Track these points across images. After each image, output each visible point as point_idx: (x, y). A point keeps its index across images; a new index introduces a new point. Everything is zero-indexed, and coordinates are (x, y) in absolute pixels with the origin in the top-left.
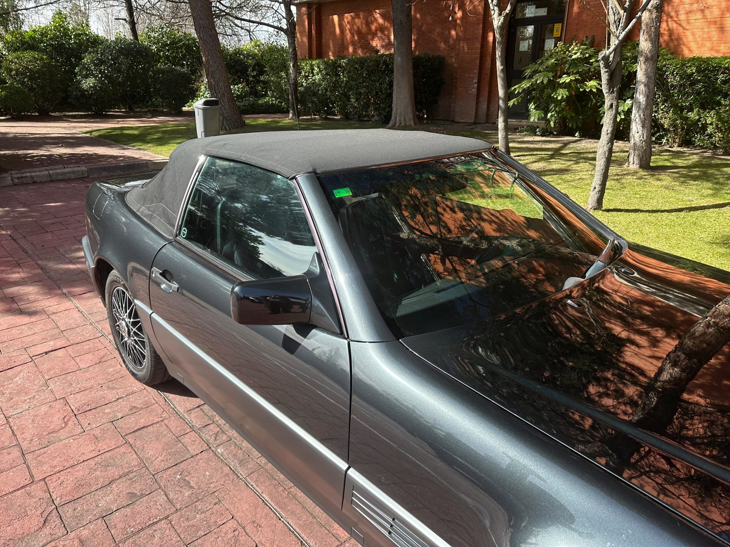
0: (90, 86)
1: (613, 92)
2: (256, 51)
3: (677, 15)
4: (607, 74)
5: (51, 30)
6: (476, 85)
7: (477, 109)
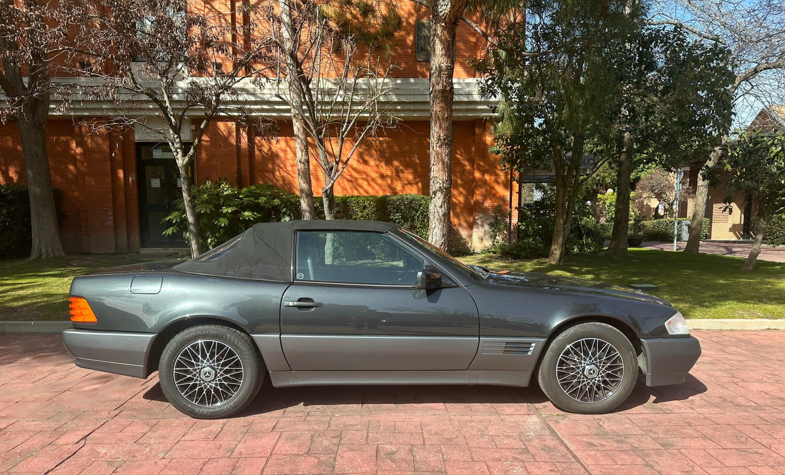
1: (331, 213)
3: (285, 167)
6: (112, 218)
7: (116, 240)
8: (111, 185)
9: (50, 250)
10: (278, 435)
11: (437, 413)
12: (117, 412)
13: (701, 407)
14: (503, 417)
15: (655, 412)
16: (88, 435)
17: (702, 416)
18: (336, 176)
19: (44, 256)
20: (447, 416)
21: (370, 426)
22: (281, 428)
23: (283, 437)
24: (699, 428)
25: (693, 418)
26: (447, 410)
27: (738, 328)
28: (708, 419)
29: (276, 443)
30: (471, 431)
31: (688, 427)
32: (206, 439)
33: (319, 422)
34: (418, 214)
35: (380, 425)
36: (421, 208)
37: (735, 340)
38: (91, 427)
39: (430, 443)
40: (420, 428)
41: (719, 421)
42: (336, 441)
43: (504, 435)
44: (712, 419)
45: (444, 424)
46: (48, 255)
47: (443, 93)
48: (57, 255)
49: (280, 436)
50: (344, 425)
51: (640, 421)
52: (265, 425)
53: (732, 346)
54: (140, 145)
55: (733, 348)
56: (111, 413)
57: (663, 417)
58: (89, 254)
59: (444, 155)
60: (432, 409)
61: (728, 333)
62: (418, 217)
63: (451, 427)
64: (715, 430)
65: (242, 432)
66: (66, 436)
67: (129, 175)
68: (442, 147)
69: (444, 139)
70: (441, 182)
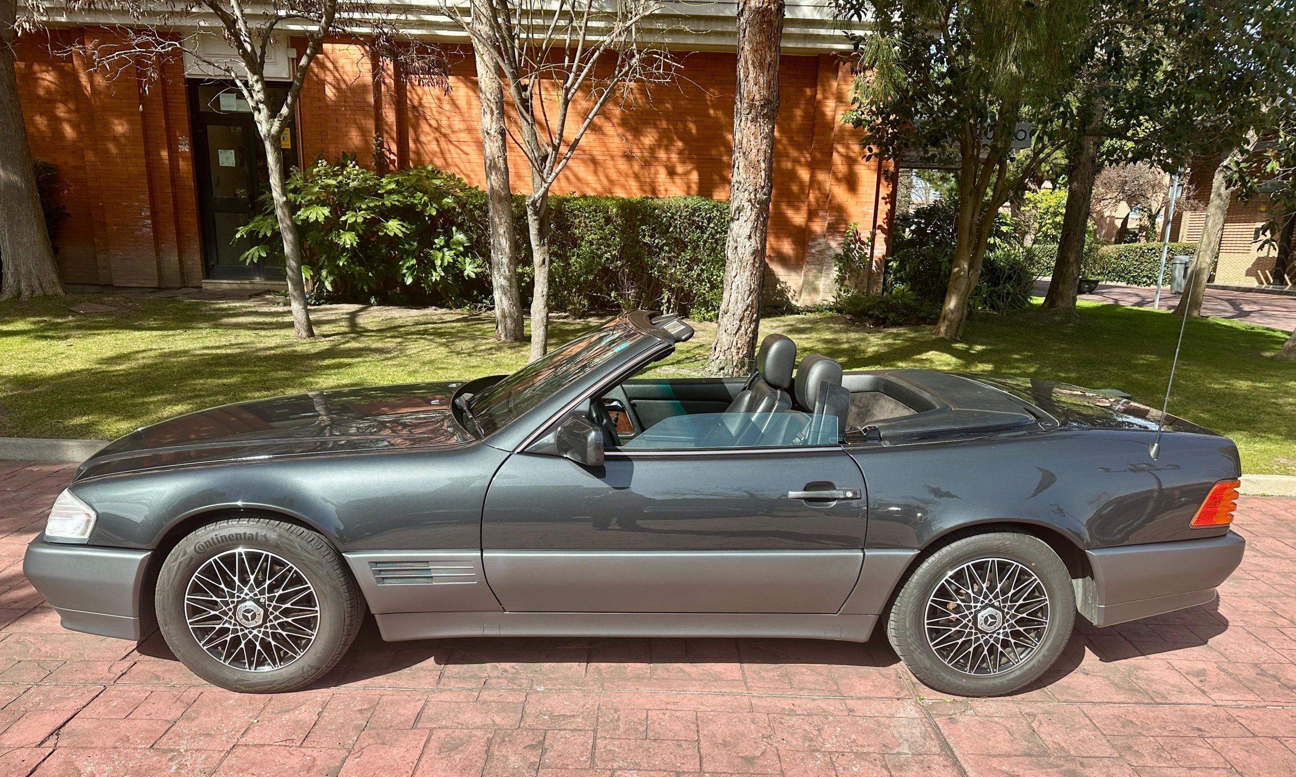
1: (544, 245)
4: (536, 222)
6: (149, 221)
7: (159, 263)
8: (144, 160)
9: (36, 284)
10: (425, 739)
11: (728, 690)
12: (126, 664)
13: (1219, 688)
14: (851, 703)
15: (1134, 700)
16: (64, 724)
17: (1222, 714)
18: (554, 174)
19: (26, 293)
20: (745, 699)
21: (601, 720)
22: (431, 720)
23: (433, 744)
24: (1220, 742)
25: (1207, 717)
26: (746, 684)
27: (1275, 492)
28: (1236, 721)
29: (419, 759)
30: (790, 739)
31: (1198, 742)
32: (287, 742)
33: (503, 707)
34: (705, 236)
35: (618, 720)
36: (712, 225)
37: (1271, 521)
38: (73, 704)
39: (711, 769)
40: (693, 727)
41: (1256, 727)
42: (533, 757)
43: (852, 752)
44: (1242, 721)
45: (740, 721)
46: (33, 292)
47: (763, 16)
48: (50, 292)
49: (428, 741)
50: (552, 716)
51: (1108, 722)
52: (402, 711)
53: (1268, 536)
54: (194, 84)
55: (1270, 540)
56: (114, 669)
57: (1151, 715)
58: (109, 287)
59: (760, 137)
60: (717, 679)
61: (1258, 504)
62: (705, 242)
63: (753, 727)
64: (1249, 749)
65: (356, 727)
66: (23, 724)
67: (177, 143)
68: (757, 122)
69: (762, 106)
70: (751, 189)
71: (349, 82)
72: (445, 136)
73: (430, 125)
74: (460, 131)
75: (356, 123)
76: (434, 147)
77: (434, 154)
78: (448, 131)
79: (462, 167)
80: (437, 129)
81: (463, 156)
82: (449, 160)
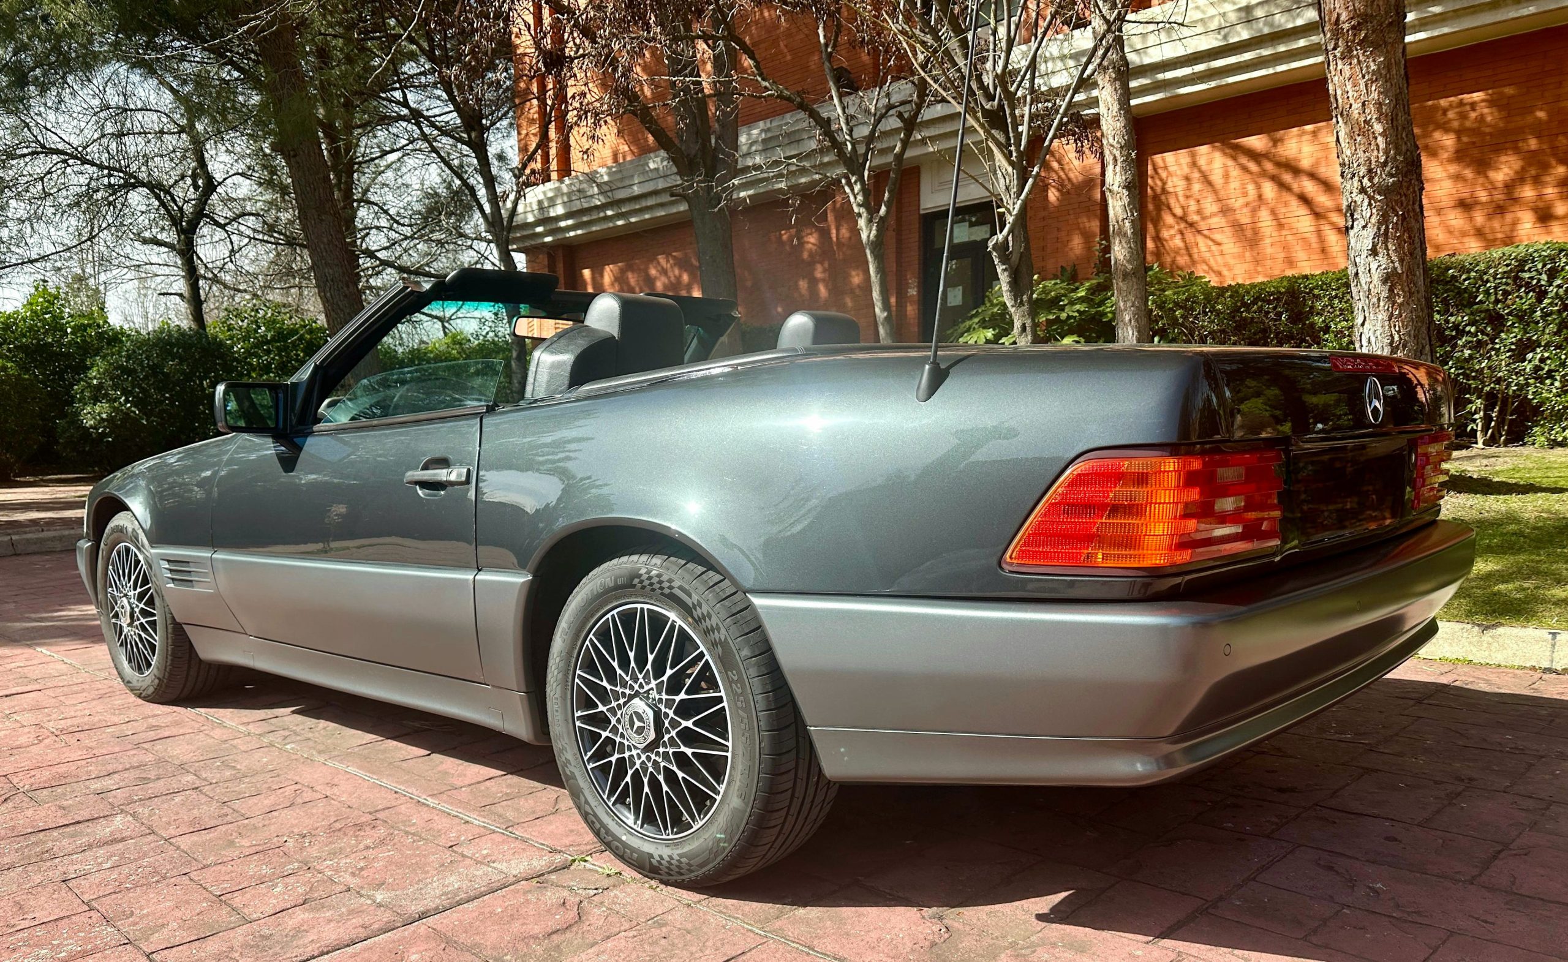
0: (102, 419)
1: (1022, 304)
2: (454, 352)
4: (1006, 274)
5: (24, 319)
67: (907, 286)
68: (1351, 57)
69: (1353, 28)
70: (1363, 170)
71: (1075, 180)
72: (1191, 225)
73: (1174, 215)
74: (1213, 215)
75: (1079, 229)
76: (1178, 242)
77: (1177, 252)
78: (1195, 218)
79: (1212, 262)
80: (1183, 219)
81: (1214, 248)
82: (1196, 256)
